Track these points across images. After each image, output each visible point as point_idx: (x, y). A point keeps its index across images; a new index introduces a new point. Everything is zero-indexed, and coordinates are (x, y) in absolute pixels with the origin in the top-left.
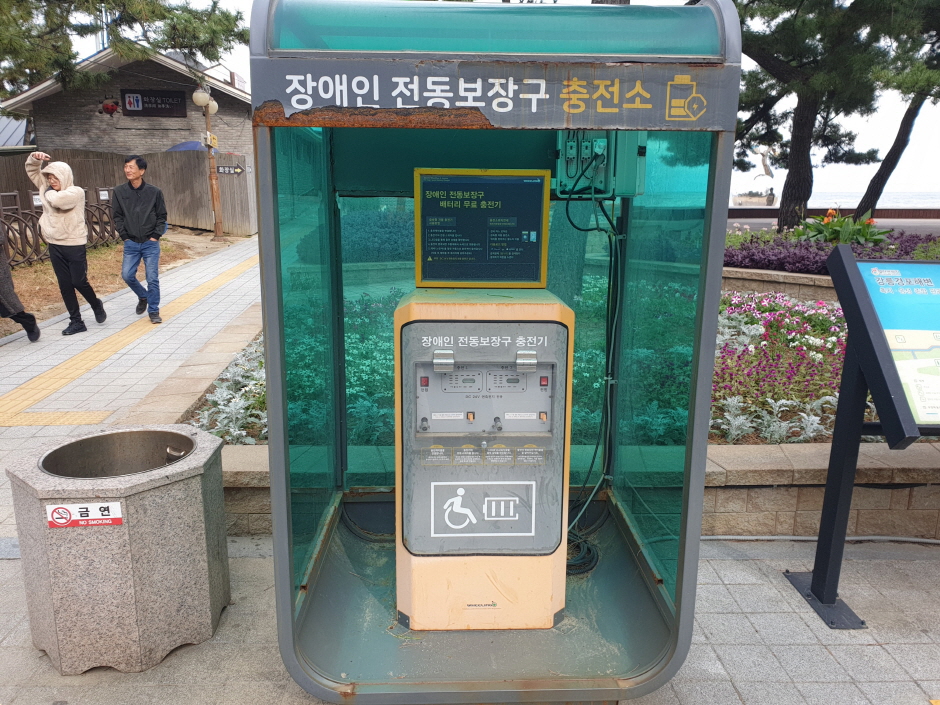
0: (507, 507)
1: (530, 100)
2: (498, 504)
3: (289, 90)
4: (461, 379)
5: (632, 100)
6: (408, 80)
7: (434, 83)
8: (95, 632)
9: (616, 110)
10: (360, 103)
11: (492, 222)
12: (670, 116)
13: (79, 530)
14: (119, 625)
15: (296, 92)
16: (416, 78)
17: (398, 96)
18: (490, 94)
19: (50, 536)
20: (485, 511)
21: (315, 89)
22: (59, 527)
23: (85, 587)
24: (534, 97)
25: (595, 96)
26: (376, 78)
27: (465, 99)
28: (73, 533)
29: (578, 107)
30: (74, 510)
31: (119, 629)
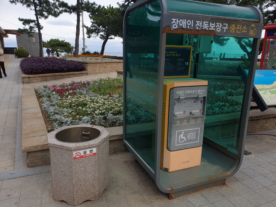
0: (193, 135)
1: (224, 29)
2: (191, 134)
3: (172, 23)
4: (183, 102)
5: (243, 30)
6: (199, 22)
7: (205, 23)
8: (86, 190)
9: (240, 32)
10: (188, 28)
11: (179, 60)
12: (250, 34)
13: (83, 159)
14: (92, 187)
15: (174, 23)
16: (201, 21)
17: (197, 26)
18: (216, 27)
19: (73, 162)
20: (188, 137)
21: (178, 23)
22: (77, 158)
23: (83, 176)
24: (225, 28)
25: (237, 29)
26: (193, 21)
27: (211, 28)
28: (81, 160)
29: (233, 31)
30: (82, 152)
31: (93, 188)
